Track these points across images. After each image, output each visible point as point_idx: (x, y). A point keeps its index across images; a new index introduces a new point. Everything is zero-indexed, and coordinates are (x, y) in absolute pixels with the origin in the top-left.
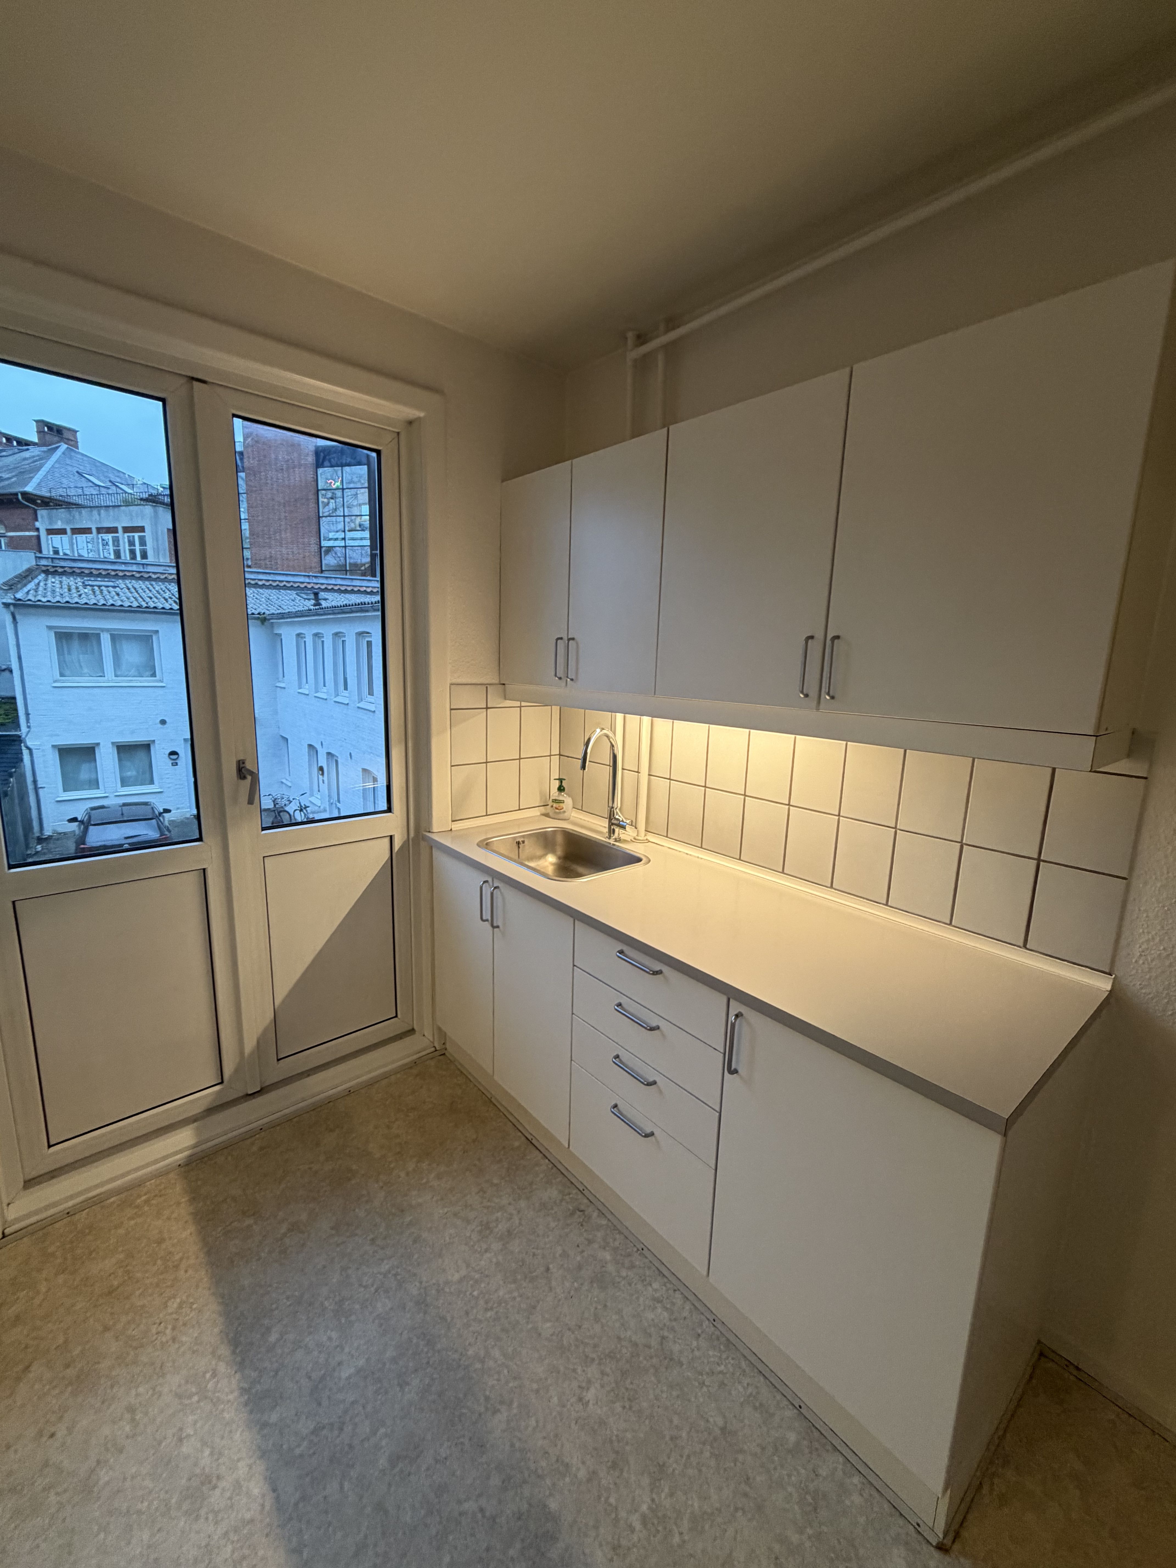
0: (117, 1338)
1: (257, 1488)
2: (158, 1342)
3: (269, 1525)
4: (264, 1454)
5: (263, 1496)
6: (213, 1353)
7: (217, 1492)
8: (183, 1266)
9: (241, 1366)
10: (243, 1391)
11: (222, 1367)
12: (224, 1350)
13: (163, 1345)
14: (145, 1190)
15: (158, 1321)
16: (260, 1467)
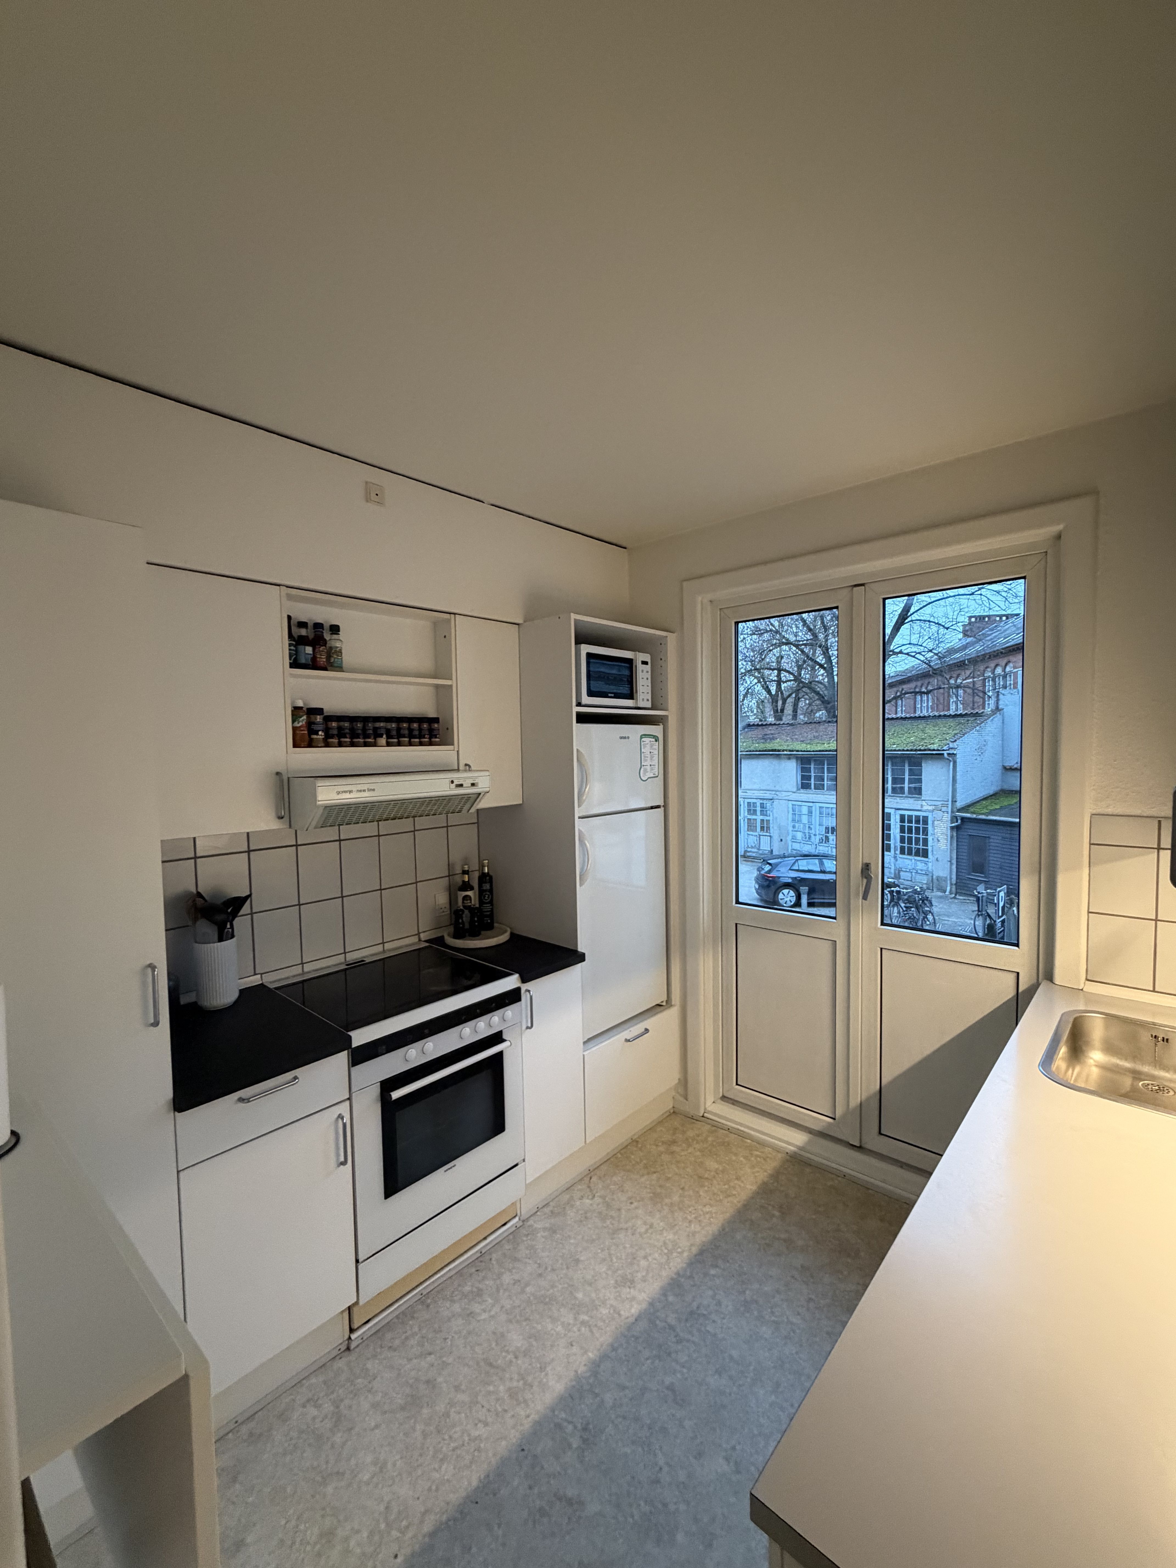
0: (680, 1196)
1: (635, 1310)
2: (686, 1215)
3: (621, 1326)
4: (651, 1304)
5: (633, 1315)
6: (692, 1245)
7: (628, 1290)
8: (730, 1199)
9: (691, 1264)
10: (678, 1274)
11: (685, 1254)
12: (695, 1250)
13: (686, 1218)
14: (762, 1150)
15: (696, 1208)
16: (644, 1306)
